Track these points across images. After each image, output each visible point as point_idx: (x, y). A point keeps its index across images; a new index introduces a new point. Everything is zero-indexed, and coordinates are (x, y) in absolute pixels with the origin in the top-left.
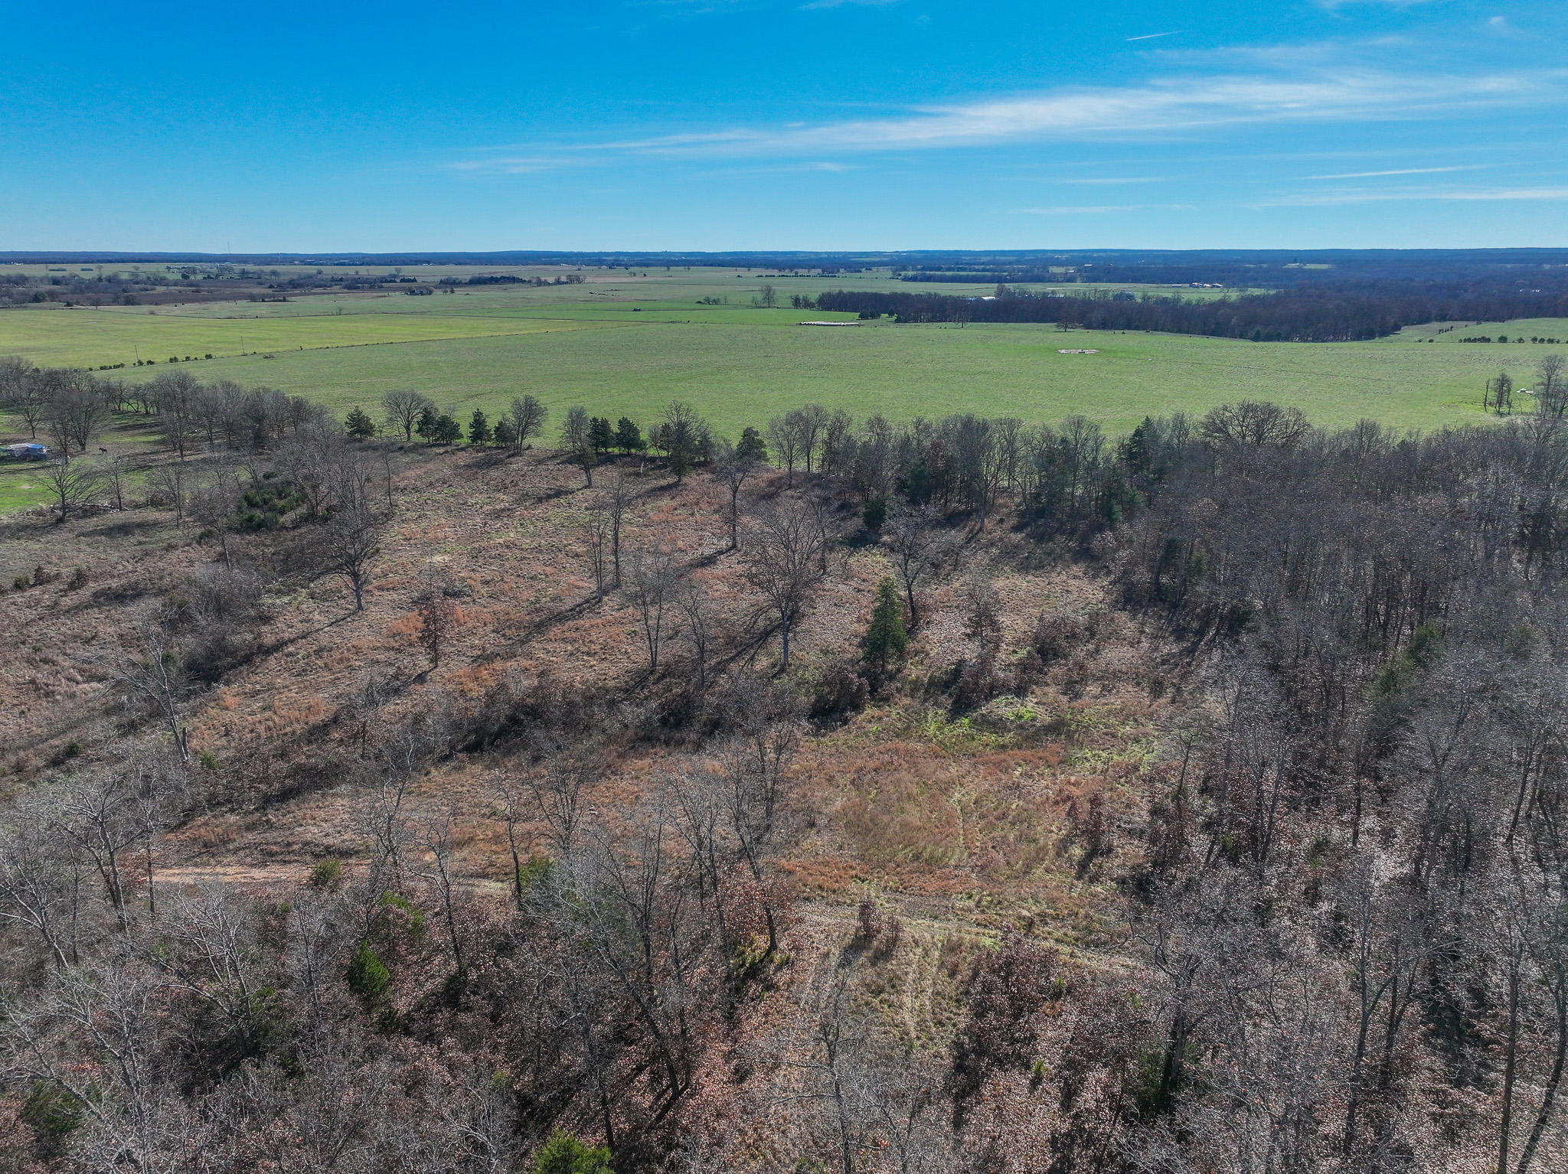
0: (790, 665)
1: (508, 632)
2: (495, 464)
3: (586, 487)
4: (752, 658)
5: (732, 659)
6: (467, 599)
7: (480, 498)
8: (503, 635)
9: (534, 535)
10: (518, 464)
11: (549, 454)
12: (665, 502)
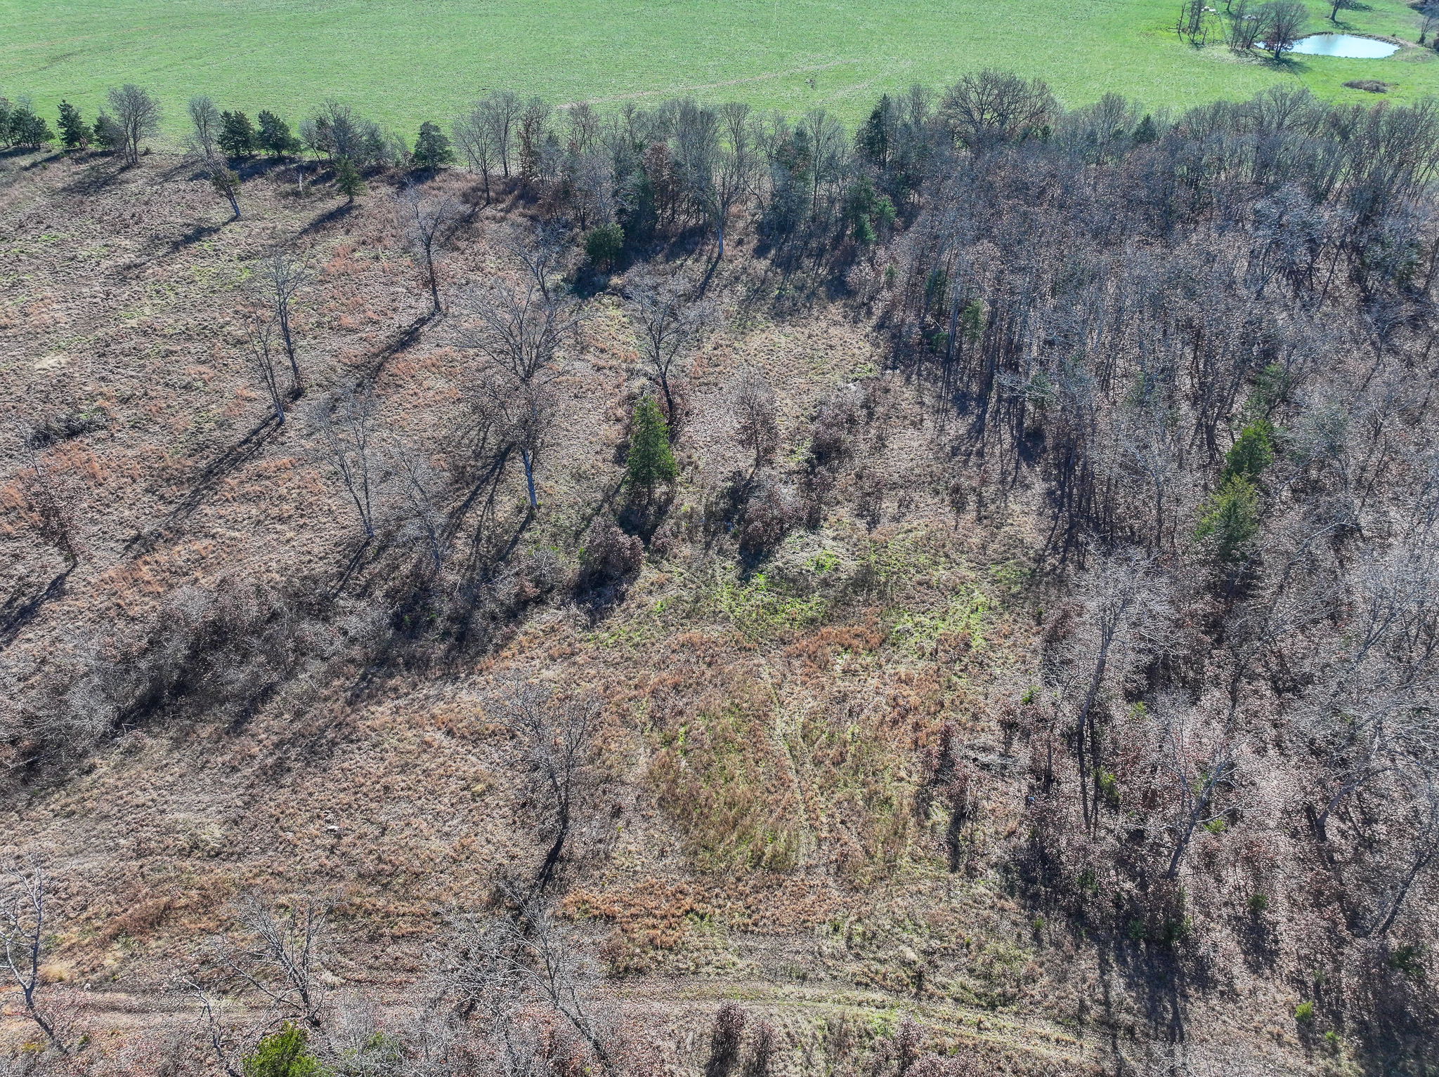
0: (539, 507)
1: (167, 491)
2: (105, 183)
3: (233, 219)
4: (491, 501)
5: (466, 505)
6: (101, 434)
7: (94, 247)
8: (162, 497)
9: (177, 309)
10: (137, 181)
11: (177, 162)
12: (339, 239)
